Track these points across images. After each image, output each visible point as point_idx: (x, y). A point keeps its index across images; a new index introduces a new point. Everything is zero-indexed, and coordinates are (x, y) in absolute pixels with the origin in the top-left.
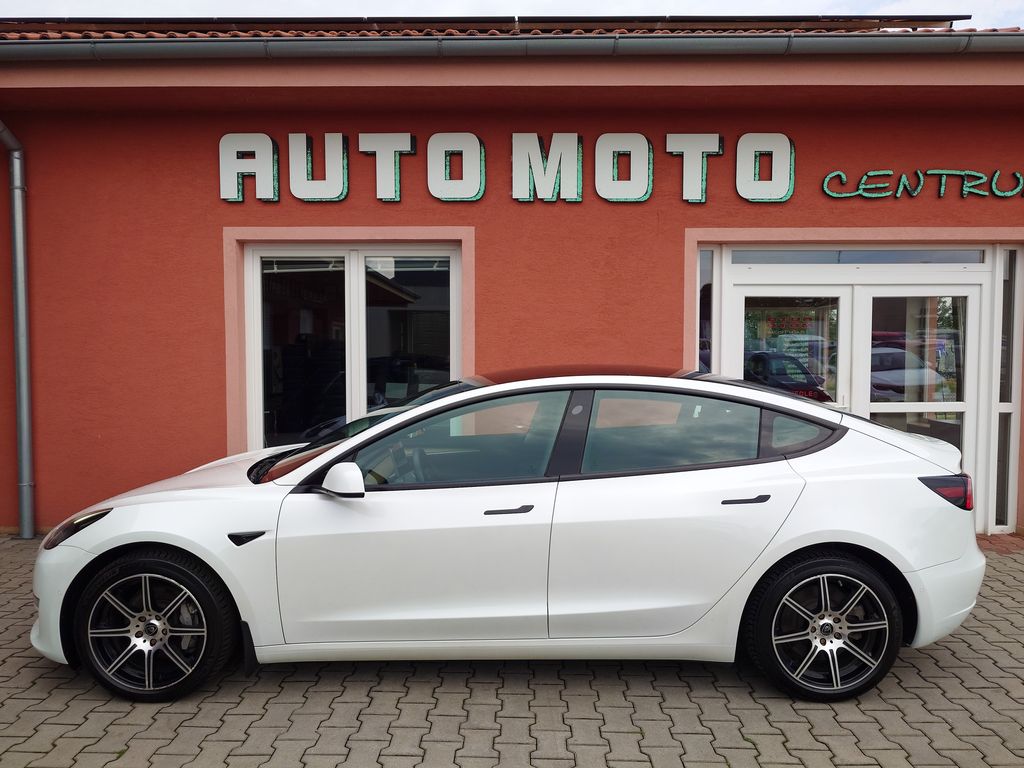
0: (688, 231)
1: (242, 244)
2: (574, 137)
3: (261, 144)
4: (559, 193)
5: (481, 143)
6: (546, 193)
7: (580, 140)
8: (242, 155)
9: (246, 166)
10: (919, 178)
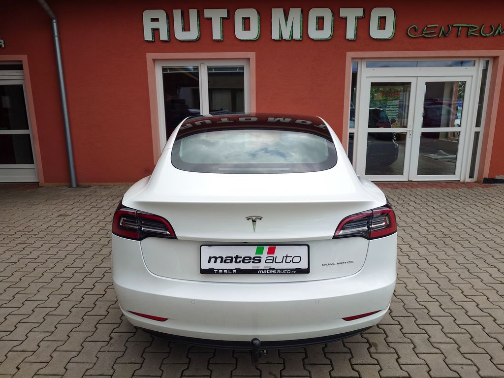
0: (348, 53)
1: (154, 60)
2: (299, 10)
3: (161, 15)
4: (292, 36)
5: (258, 12)
6: (286, 36)
7: (302, 12)
8: (153, 20)
9: (155, 25)
10: (449, 28)
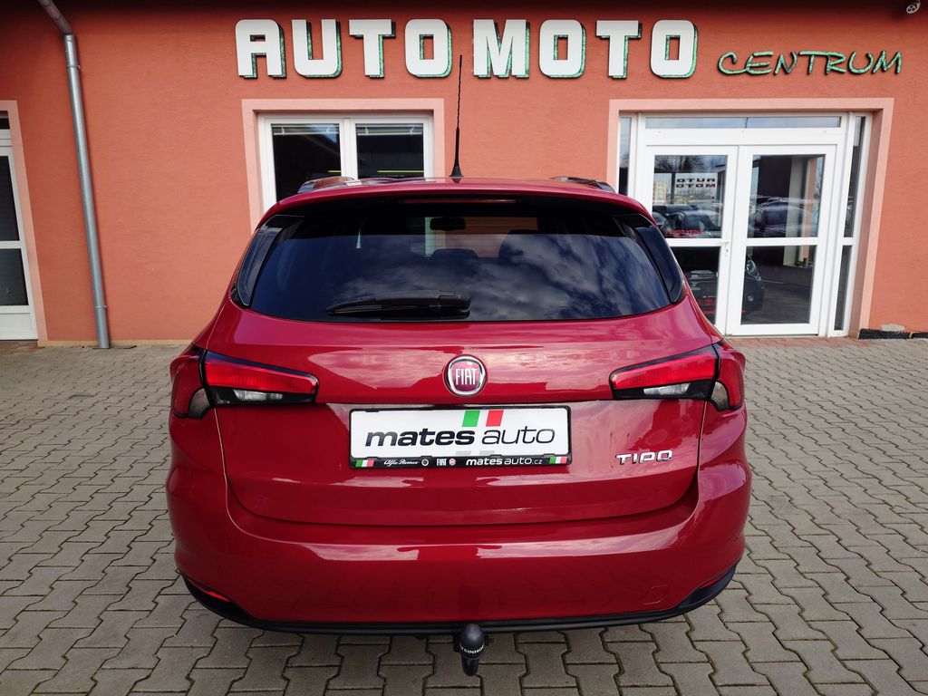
0: (611, 101)
1: (257, 113)
3: (269, 28)
4: (511, 71)
5: (448, 28)
6: (500, 70)
7: (528, 25)
8: (255, 38)
9: (258, 47)
10: (793, 58)
